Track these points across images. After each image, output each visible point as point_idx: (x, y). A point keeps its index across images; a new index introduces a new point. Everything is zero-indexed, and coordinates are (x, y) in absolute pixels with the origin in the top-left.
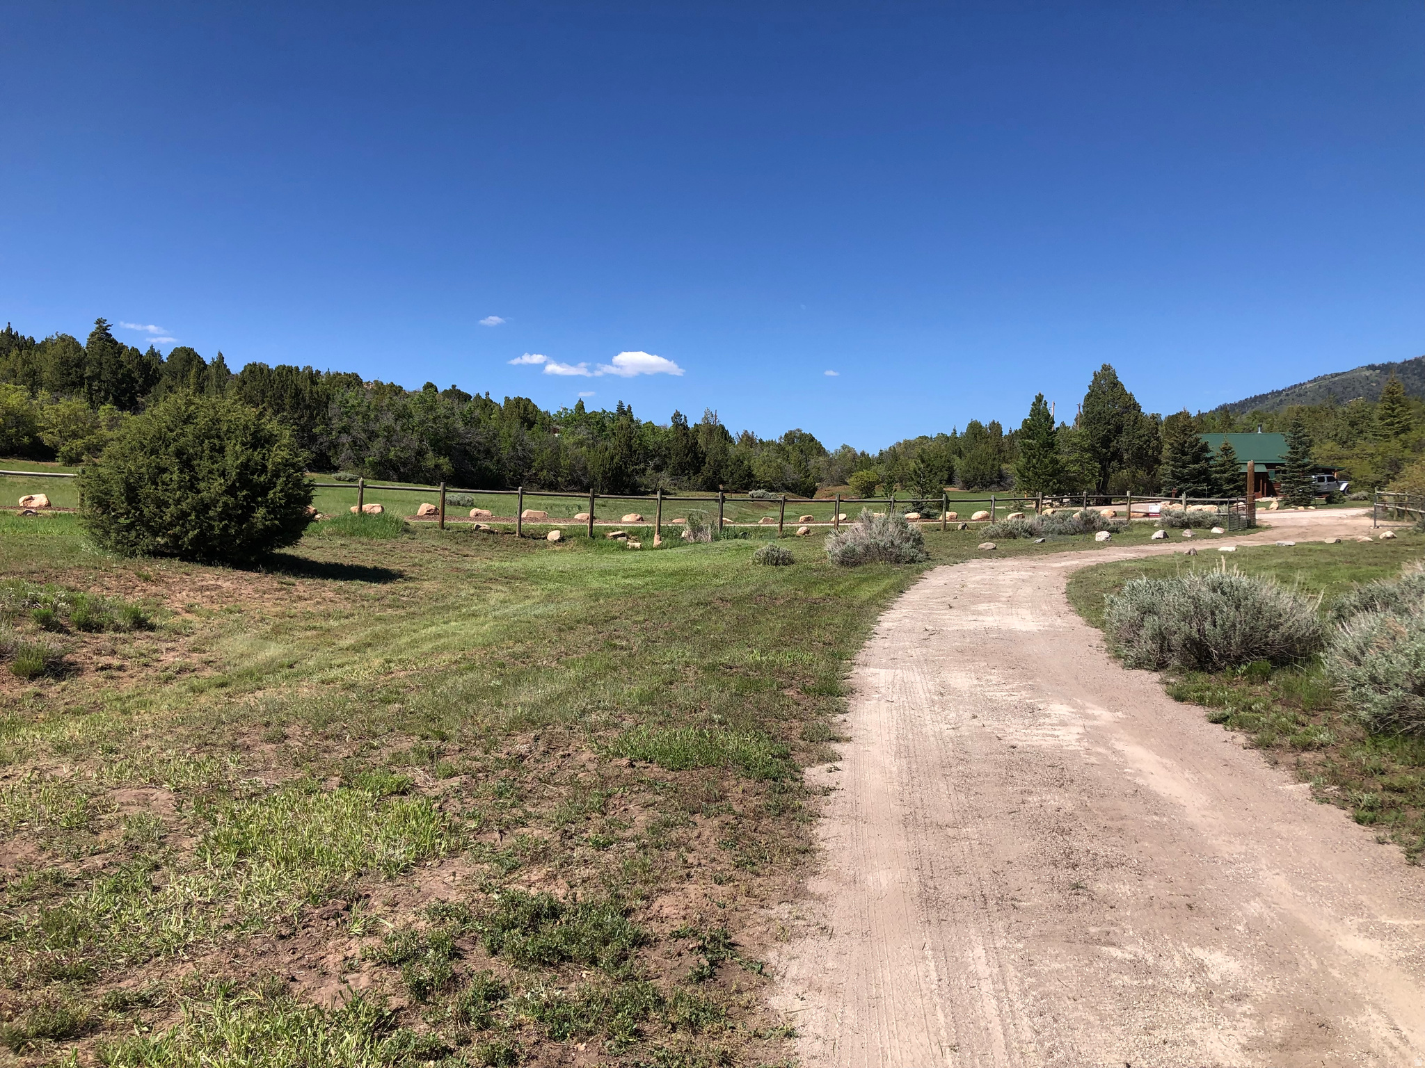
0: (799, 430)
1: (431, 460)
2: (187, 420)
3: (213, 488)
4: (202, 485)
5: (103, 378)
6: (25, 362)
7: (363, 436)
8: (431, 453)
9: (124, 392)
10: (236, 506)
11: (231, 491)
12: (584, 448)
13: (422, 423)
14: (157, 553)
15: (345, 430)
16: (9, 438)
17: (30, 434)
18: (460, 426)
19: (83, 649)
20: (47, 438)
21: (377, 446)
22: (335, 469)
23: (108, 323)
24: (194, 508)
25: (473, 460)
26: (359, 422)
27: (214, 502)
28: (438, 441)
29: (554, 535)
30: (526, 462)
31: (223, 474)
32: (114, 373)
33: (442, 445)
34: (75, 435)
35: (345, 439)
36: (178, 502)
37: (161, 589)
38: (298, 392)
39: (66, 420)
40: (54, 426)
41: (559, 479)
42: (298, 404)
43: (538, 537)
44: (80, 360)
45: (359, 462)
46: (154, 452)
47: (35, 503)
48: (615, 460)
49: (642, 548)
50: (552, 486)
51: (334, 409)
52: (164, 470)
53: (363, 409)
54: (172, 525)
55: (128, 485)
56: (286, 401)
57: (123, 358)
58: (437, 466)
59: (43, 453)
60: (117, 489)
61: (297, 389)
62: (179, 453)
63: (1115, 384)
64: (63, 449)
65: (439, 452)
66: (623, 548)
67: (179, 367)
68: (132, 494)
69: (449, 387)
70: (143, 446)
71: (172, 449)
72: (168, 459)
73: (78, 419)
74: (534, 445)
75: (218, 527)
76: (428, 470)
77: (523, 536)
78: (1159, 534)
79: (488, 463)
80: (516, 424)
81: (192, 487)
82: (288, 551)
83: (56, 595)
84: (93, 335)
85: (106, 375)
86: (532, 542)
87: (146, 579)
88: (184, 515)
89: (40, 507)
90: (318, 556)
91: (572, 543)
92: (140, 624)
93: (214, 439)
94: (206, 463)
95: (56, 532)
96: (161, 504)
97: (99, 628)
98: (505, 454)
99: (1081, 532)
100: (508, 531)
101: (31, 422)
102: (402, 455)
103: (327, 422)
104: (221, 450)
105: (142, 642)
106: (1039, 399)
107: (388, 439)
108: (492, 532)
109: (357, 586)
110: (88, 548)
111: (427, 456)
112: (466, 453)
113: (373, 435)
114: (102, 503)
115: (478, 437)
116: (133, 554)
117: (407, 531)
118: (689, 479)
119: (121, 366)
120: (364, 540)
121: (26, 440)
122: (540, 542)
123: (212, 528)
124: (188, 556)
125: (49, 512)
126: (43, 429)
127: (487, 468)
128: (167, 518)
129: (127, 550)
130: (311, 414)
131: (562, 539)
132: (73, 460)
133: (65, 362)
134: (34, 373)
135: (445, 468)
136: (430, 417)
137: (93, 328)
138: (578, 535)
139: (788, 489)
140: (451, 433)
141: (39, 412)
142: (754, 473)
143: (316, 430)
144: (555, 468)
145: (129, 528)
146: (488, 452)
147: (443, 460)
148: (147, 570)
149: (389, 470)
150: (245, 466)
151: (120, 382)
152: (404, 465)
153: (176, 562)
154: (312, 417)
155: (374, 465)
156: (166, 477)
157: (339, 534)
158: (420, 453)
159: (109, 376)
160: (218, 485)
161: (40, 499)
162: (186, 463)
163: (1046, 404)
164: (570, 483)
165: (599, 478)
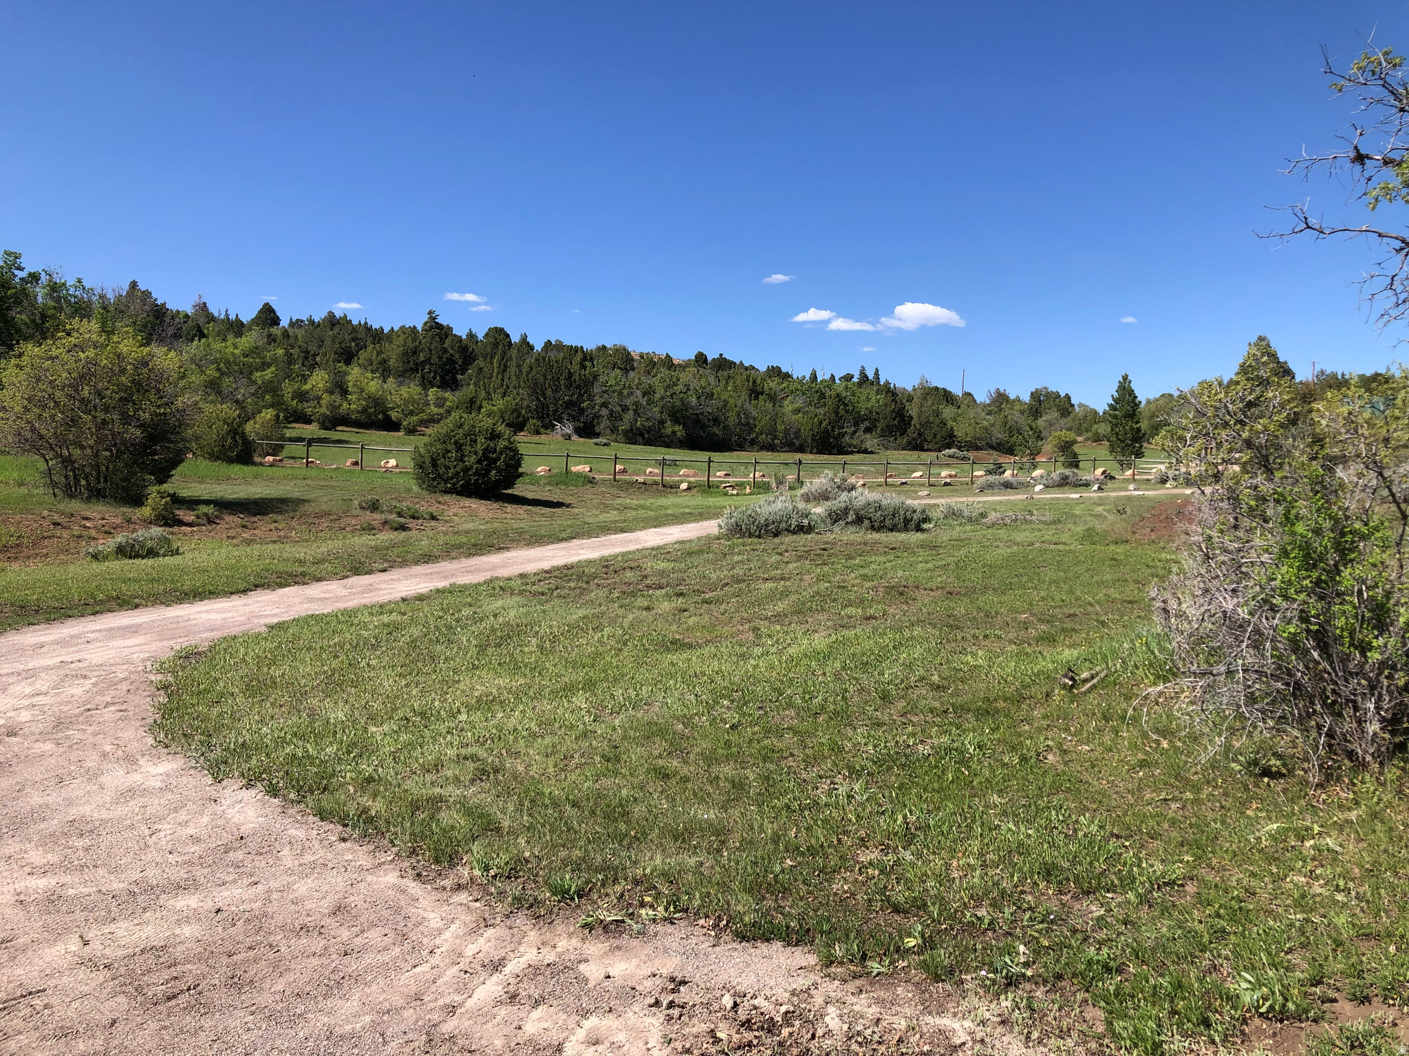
0: (1046, 388)
1: (669, 428)
2: (461, 426)
3: (471, 460)
4: (466, 459)
5: (432, 361)
6: (378, 353)
7: (619, 409)
8: (669, 423)
9: (447, 373)
10: (483, 469)
11: (479, 462)
12: (800, 415)
13: (662, 398)
14: (446, 492)
15: (604, 405)
16: (370, 415)
17: (384, 413)
18: (693, 400)
19: (412, 523)
20: (394, 415)
21: (628, 417)
22: (598, 435)
23: (436, 313)
24: (462, 470)
25: (704, 427)
26: (615, 399)
27: (472, 467)
28: (676, 412)
29: (684, 486)
30: (749, 427)
31: (476, 453)
32: (440, 358)
33: (677, 415)
34: (412, 413)
35: (604, 412)
36: (455, 467)
37: (446, 507)
38: (570, 375)
39: (406, 402)
40: (399, 406)
41: (776, 441)
42: (571, 385)
43: (674, 487)
44: (416, 347)
45: (614, 430)
46: (444, 443)
47: (390, 465)
48: (823, 425)
49: (738, 495)
50: (771, 448)
51: (597, 389)
52: (449, 451)
53: (618, 388)
54: (452, 478)
55: (432, 457)
56: (562, 382)
57: (447, 343)
58: (674, 432)
59: (392, 426)
60: (428, 461)
61: (570, 373)
62: (456, 443)
63: (1273, 356)
64: (405, 423)
65: (676, 421)
66: (726, 494)
67: (489, 350)
68: (434, 463)
69: (717, 356)
70: (439, 440)
71: (452, 441)
72: (451, 447)
73: (414, 401)
74: (754, 413)
75: (473, 479)
76: (667, 436)
77: (664, 486)
78: (1096, 487)
79: (715, 429)
80: (745, 395)
81: (462, 460)
82: (510, 491)
83: (404, 505)
84: (425, 324)
85: (435, 360)
86: (669, 490)
87: (439, 503)
88: (458, 473)
89: (392, 467)
90: (530, 496)
91: (695, 491)
92: (433, 518)
93: (472, 436)
94: (468, 448)
95: (402, 481)
96: (447, 468)
97: (418, 519)
98: (732, 420)
99: (1057, 486)
100: (656, 483)
101: (384, 403)
102: (646, 424)
103: (591, 398)
104: (475, 441)
105: (433, 523)
106: (1125, 378)
107: (635, 411)
108: (645, 484)
109: (537, 509)
110: (415, 488)
111: (666, 425)
112: (698, 421)
113: (625, 409)
114: (421, 466)
115: (710, 407)
116: (435, 492)
117: (591, 482)
118: (896, 439)
119: (445, 351)
120: (563, 487)
121: (380, 416)
122: (674, 490)
123: (470, 479)
124: (460, 493)
125: (398, 470)
126: (392, 409)
127: (714, 434)
128: (450, 475)
129: (432, 490)
130: (580, 393)
131: (689, 489)
132: (411, 431)
133: (405, 354)
134: (384, 361)
135: (679, 434)
136: (668, 393)
137: (426, 318)
138: (700, 486)
139: (992, 447)
140: (686, 406)
141: (389, 397)
142: (956, 433)
143: (584, 405)
144: (773, 432)
145: (434, 479)
146: (716, 421)
147: (677, 428)
148: (441, 499)
149: (635, 437)
150: (486, 449)
151: (445, 364)
152: (649, 432)
153: (454, 496)
154: (580, 395)
155: (626, 433)
156: (450, 455)
157: (549, 484)
158: (662, 422)
159: (437, 360)
160: (473, 458)
161: (392, 462)
162: (459, 446)
163: (1130, 382)
164: (784, 445)
165: (809, 439)
